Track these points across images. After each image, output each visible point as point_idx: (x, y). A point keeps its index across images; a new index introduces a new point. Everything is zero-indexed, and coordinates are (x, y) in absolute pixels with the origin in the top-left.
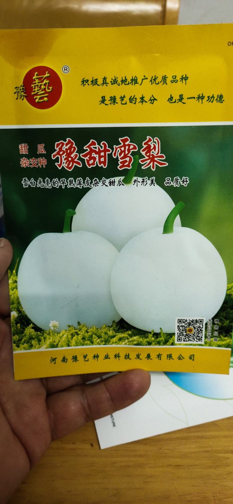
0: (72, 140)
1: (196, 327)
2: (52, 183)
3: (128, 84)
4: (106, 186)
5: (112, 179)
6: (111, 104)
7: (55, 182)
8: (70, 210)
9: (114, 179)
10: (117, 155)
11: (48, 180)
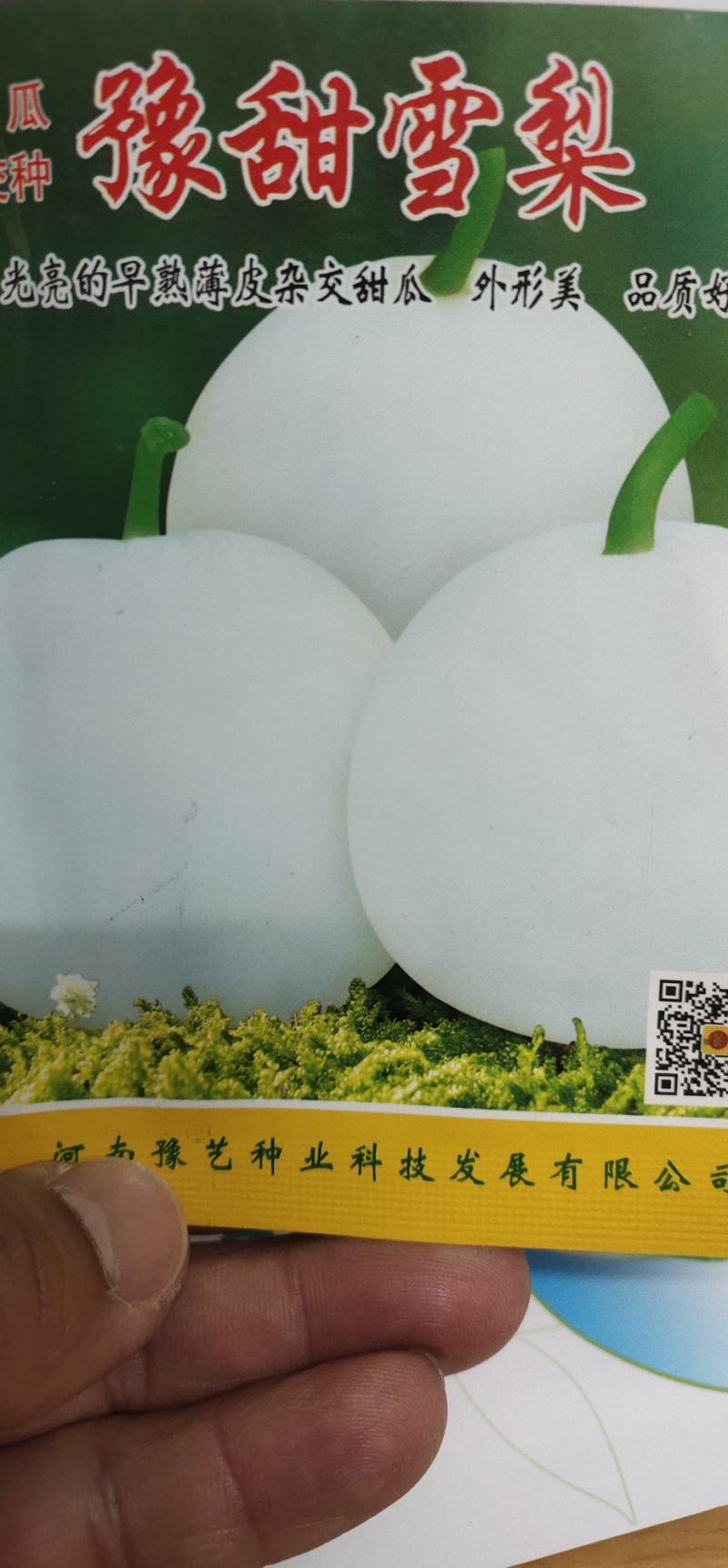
0: (183, 59)
2: (77, 283)
4: (343, 301)
5: (375, 266)
7: (89, 277)
8: (163, 421)
9: (383, 269)
10: (402, 142)
11: (53, 265)
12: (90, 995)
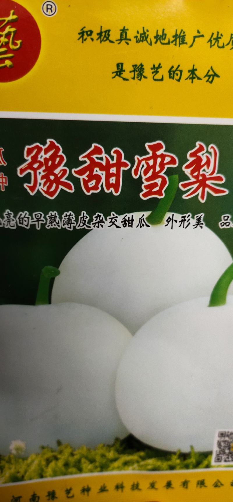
0: (58, 143)
2: (18, 220)
3: (169, 43)
4: (117, 227)
5: (129, 215)
6: (134, 78)
7: (22, 218)
8: (50, 267)
9: (132, 216)
10: (141, 173)
11: (9, 214)
12: (24, 447)
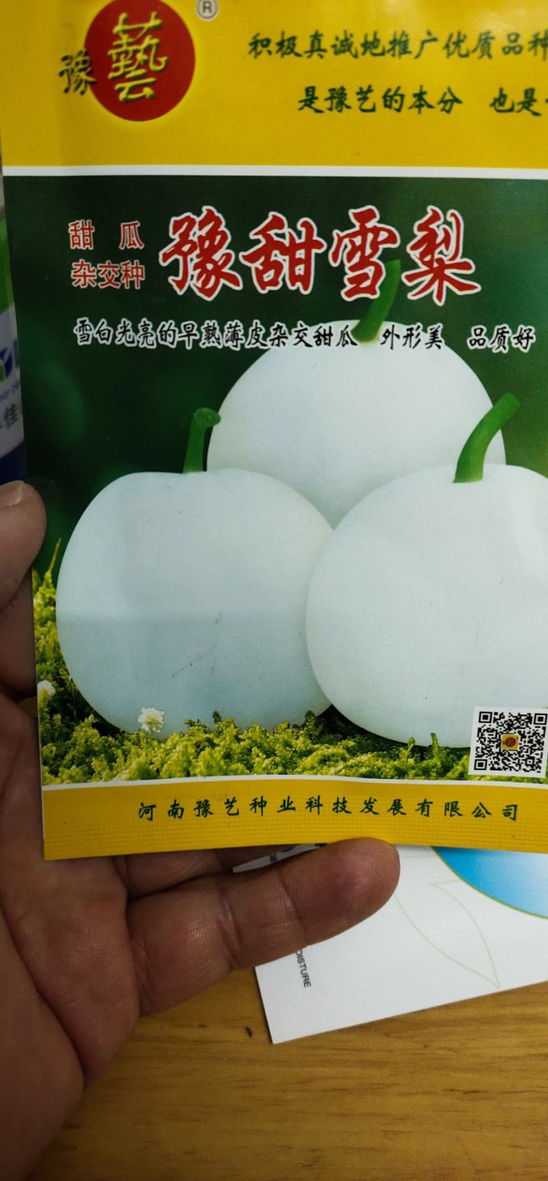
0: (219, 211)
1: (526, 734)
2: (159, 335)
3: (383, 54)
4: (308, 345)
5: (325, 326)
6: (330, 109)
7: (166, 332)
8: (205, 410)
9: (330, 328)
10: (342, 258)
11: (145, 325)
12: (160, 719)
